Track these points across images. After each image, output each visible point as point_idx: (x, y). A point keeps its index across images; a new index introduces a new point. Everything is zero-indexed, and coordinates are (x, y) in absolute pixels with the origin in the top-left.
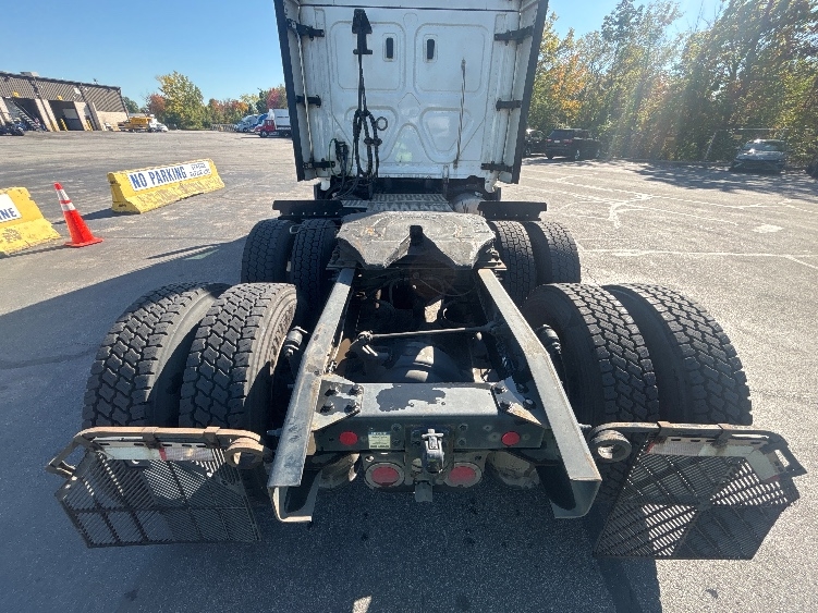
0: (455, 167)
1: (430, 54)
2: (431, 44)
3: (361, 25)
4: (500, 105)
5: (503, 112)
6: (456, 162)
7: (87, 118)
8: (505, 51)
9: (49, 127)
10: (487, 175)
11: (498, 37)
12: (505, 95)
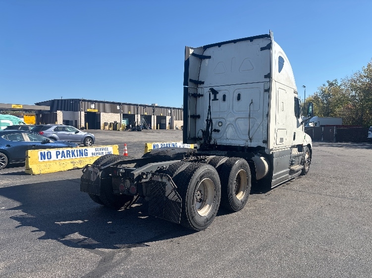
0: (251, 142)
1: (239, 99)
7: (169, 123)
9: (152, 128)
10: (265, 146)
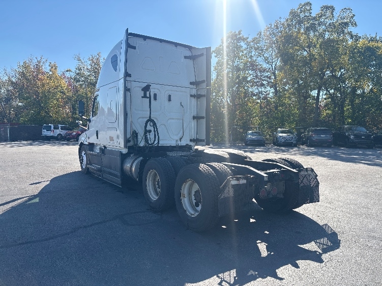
0: (180, 141)
1: (170, 100)
2: (170, 96)
3: (146, 89)
4: (194, 118)
5: (195, 120)
6: (181, 139)
8: (194, 100)
10: (192, 144)
11: (191, 96)
12: (195, 114)
